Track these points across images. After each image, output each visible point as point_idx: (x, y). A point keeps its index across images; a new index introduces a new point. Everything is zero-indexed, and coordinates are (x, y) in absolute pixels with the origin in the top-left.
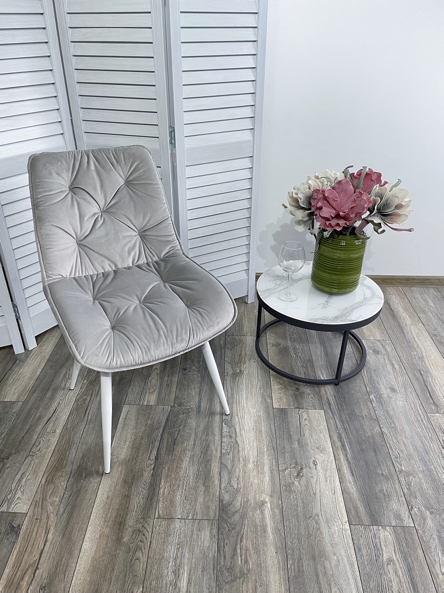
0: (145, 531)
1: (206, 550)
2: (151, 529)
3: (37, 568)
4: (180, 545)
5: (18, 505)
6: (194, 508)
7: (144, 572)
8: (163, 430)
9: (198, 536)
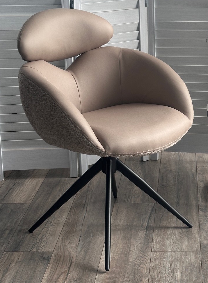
0: (145, 257)
1: (192, 263)
2: (150, 256)
3: (68, 273)
4: (172, 262)
5: (45, 249)
6: (181, 247)
7: (148, 273)
8: (150, 215)
9: (186, 258)
